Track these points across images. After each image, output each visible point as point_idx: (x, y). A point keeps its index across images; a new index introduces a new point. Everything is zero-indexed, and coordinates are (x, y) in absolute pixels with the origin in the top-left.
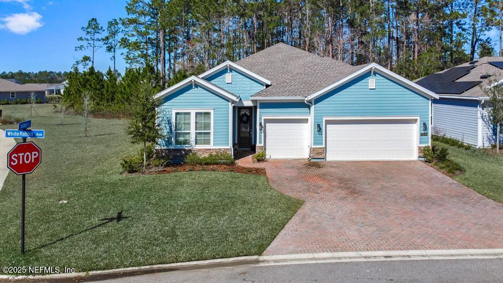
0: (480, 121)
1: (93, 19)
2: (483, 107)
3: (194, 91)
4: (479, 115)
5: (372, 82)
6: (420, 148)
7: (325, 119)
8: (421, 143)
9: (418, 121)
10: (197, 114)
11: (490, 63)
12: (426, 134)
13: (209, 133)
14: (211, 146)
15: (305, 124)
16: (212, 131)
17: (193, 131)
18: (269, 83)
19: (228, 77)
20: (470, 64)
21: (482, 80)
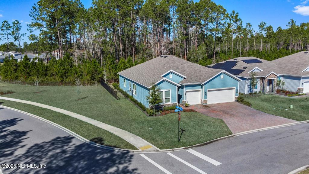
0: (246, 85)
1: (5, 21)
2: (247, 80)
3: (164, 83)
4: (246, 83)
5: (222, 76)
6: (235, 97)
7: (208, 90)
8: (236, 96)
9: (235, 89)
10: (165, 91)
11: (243, 61)
12: (237, 93)
13: (169, 98)
14: (170, 103)
15: (199, 92)
16: (170, 97)
17: (164, 98)
18: (186, 77)
19: (171, 76)
20: (234, 60)
21: (244, 69)
